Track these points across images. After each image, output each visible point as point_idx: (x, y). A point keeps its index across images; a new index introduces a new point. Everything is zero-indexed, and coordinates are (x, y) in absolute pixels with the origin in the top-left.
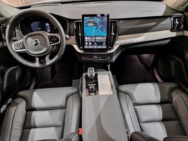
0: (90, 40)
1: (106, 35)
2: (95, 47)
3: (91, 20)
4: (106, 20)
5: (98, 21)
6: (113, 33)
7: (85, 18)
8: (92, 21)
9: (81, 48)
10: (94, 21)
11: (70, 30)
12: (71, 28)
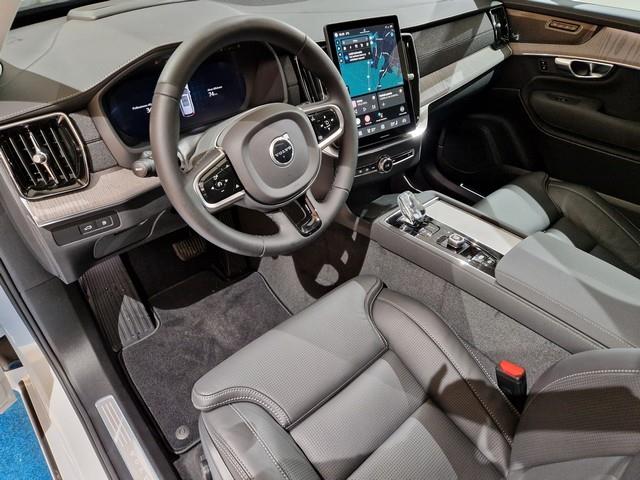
0: (365, 109)
1: (402, 83)
2: (383, 127)
3: (355, 41)
4: (392, 35)
5: (374, 40)
6: (410, 72)
7: (337, 35)
8: (359, 44)
10: (364, 44)
12: (290, 82)
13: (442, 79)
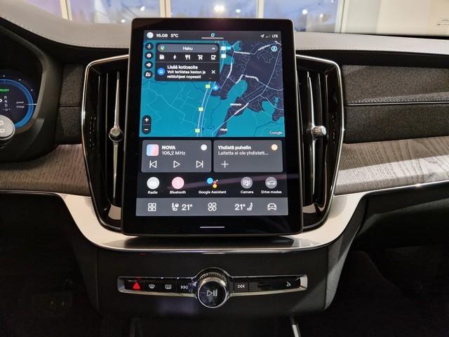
0: (176, 165)
1: (281, 133)
2: (212, 208)
3: (187, 49)
4: (274, 49)
5: (229, 53)
6: (316, 124)
7: (150, 35)
8: (194, 55)
9: (116, 213)
10: (207, 56)
11: (59, 105)
12: (63, 99)
13: (418, 155)
